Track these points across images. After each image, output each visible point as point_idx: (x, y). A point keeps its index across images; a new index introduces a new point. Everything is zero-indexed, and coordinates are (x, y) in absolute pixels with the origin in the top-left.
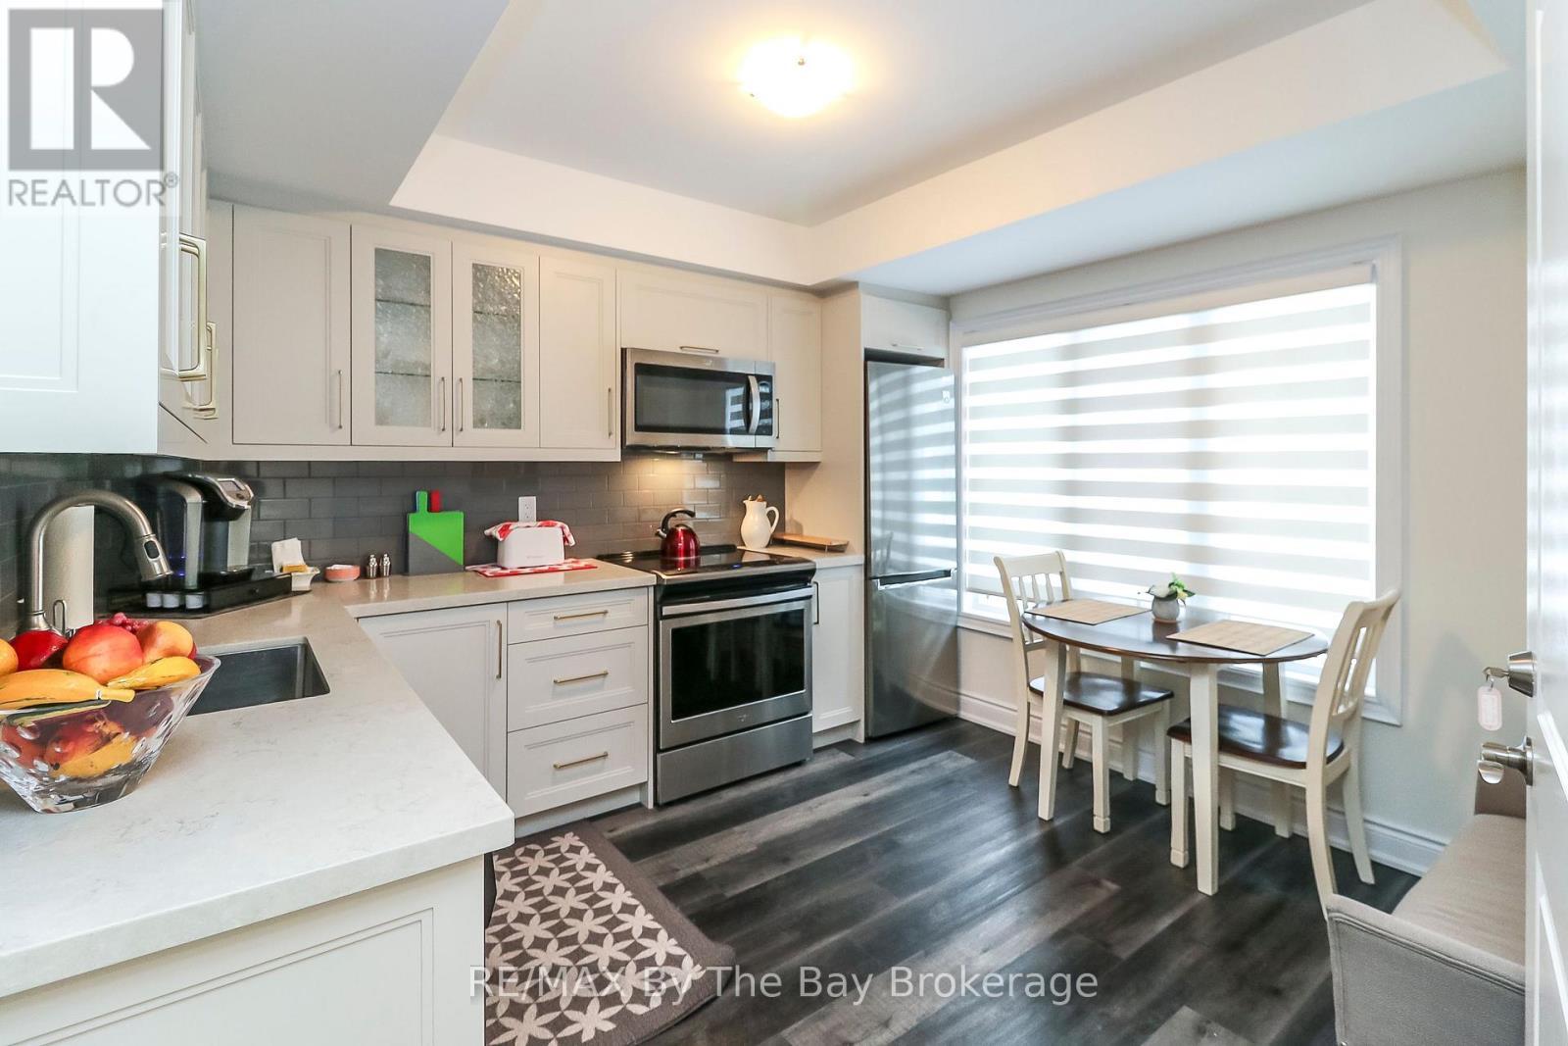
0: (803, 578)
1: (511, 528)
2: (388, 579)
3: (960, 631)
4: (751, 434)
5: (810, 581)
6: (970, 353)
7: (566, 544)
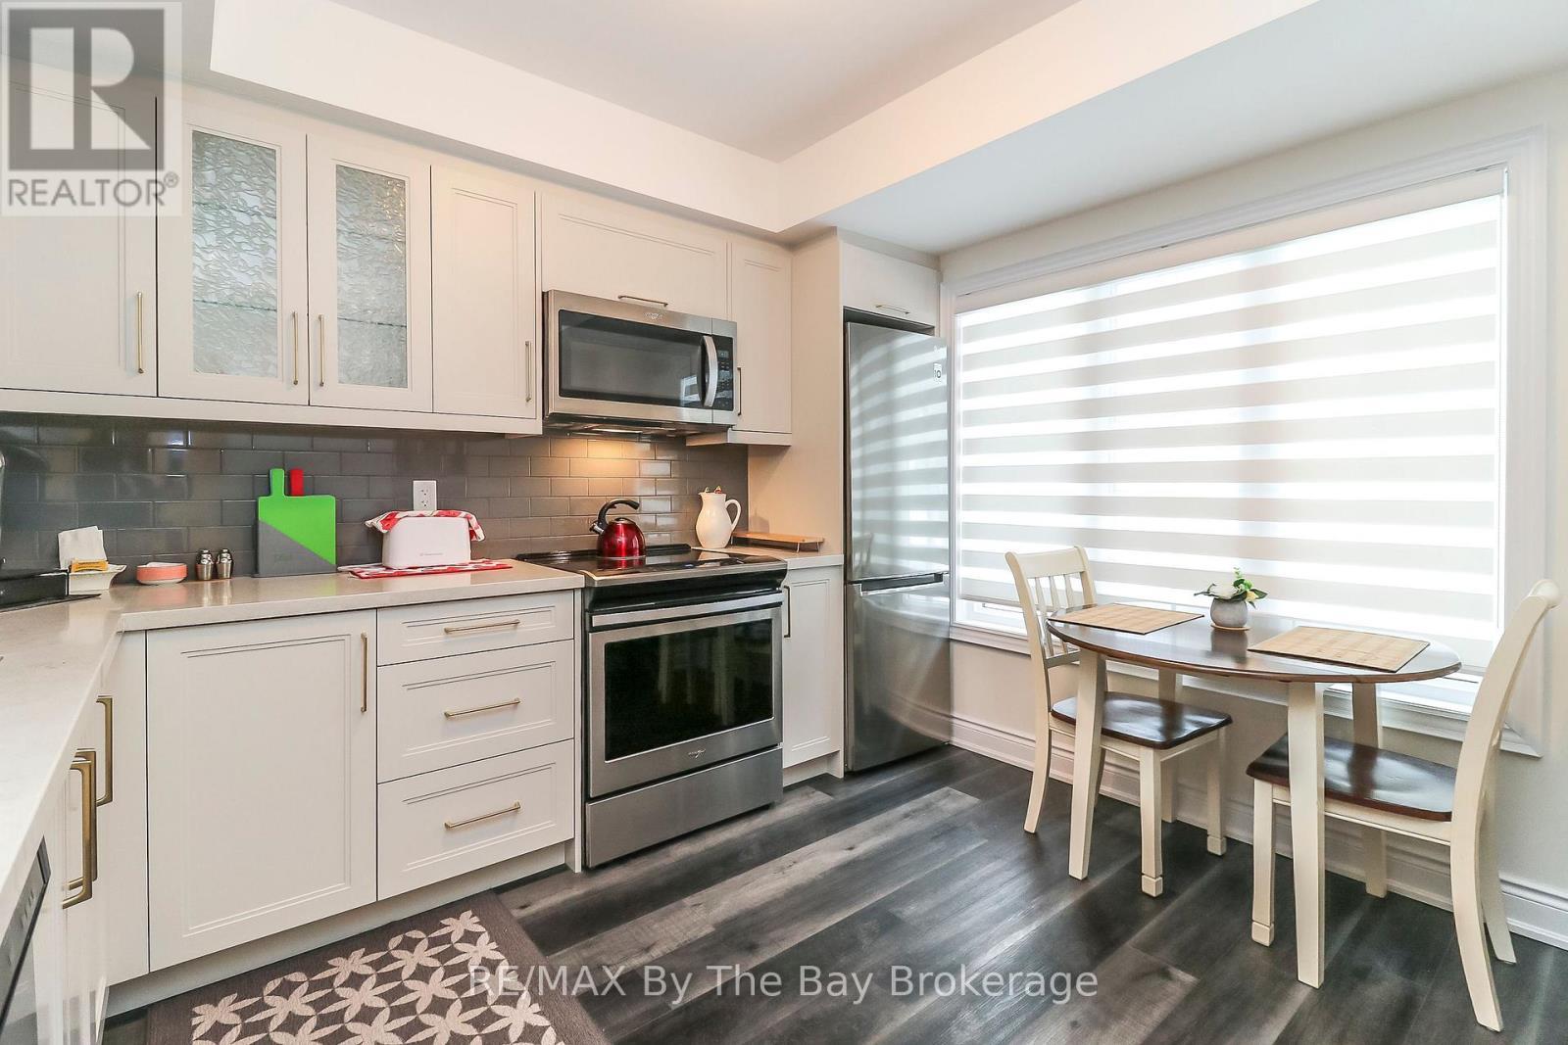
0: (771, 580)
1: (398, 516)
2: (229, 581)
3: (955, 647)
4: (708, 408)
5: (779, 586)
6: (965, 320)
7: (474, 539)
